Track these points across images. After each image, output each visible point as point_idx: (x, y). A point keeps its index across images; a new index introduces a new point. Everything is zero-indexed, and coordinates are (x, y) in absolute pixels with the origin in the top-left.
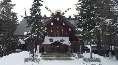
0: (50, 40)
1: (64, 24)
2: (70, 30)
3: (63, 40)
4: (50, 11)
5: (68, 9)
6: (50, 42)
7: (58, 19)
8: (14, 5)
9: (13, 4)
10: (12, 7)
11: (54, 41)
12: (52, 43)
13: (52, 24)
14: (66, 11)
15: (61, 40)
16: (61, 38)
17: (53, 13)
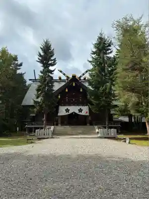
1: (81, 90)
3: (80, 110)
4: (64, 74)
6: (66, 112)
7: (74, 84)
8: (21, 65)
9: (19, 63)
10: (18, 67)
11: (70, 112)
12: (68, 113)
13: (67, 90)
14: (84, 74)
15: (79, 110)
16: (79, 108)
17: (68, 77)
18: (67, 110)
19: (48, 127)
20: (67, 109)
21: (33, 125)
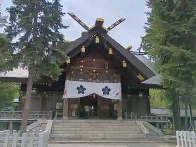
0: (78, 88)
1: (111, 52)
2: (125, 65)
4: (79, 21)
5: (120, 21)
6: (79, 93)
7: (97, 41)
11: (87, 93)
14: (115, 25)
15: (103, 90)
16: (103, 85)
18: (81, 89)
19: (40, 121)
20: (81, 86)
21: (10, 116)
